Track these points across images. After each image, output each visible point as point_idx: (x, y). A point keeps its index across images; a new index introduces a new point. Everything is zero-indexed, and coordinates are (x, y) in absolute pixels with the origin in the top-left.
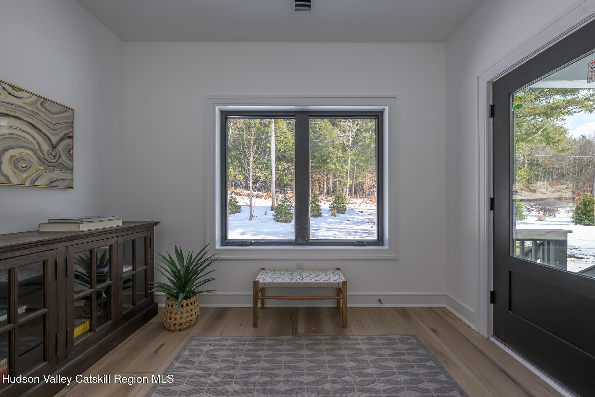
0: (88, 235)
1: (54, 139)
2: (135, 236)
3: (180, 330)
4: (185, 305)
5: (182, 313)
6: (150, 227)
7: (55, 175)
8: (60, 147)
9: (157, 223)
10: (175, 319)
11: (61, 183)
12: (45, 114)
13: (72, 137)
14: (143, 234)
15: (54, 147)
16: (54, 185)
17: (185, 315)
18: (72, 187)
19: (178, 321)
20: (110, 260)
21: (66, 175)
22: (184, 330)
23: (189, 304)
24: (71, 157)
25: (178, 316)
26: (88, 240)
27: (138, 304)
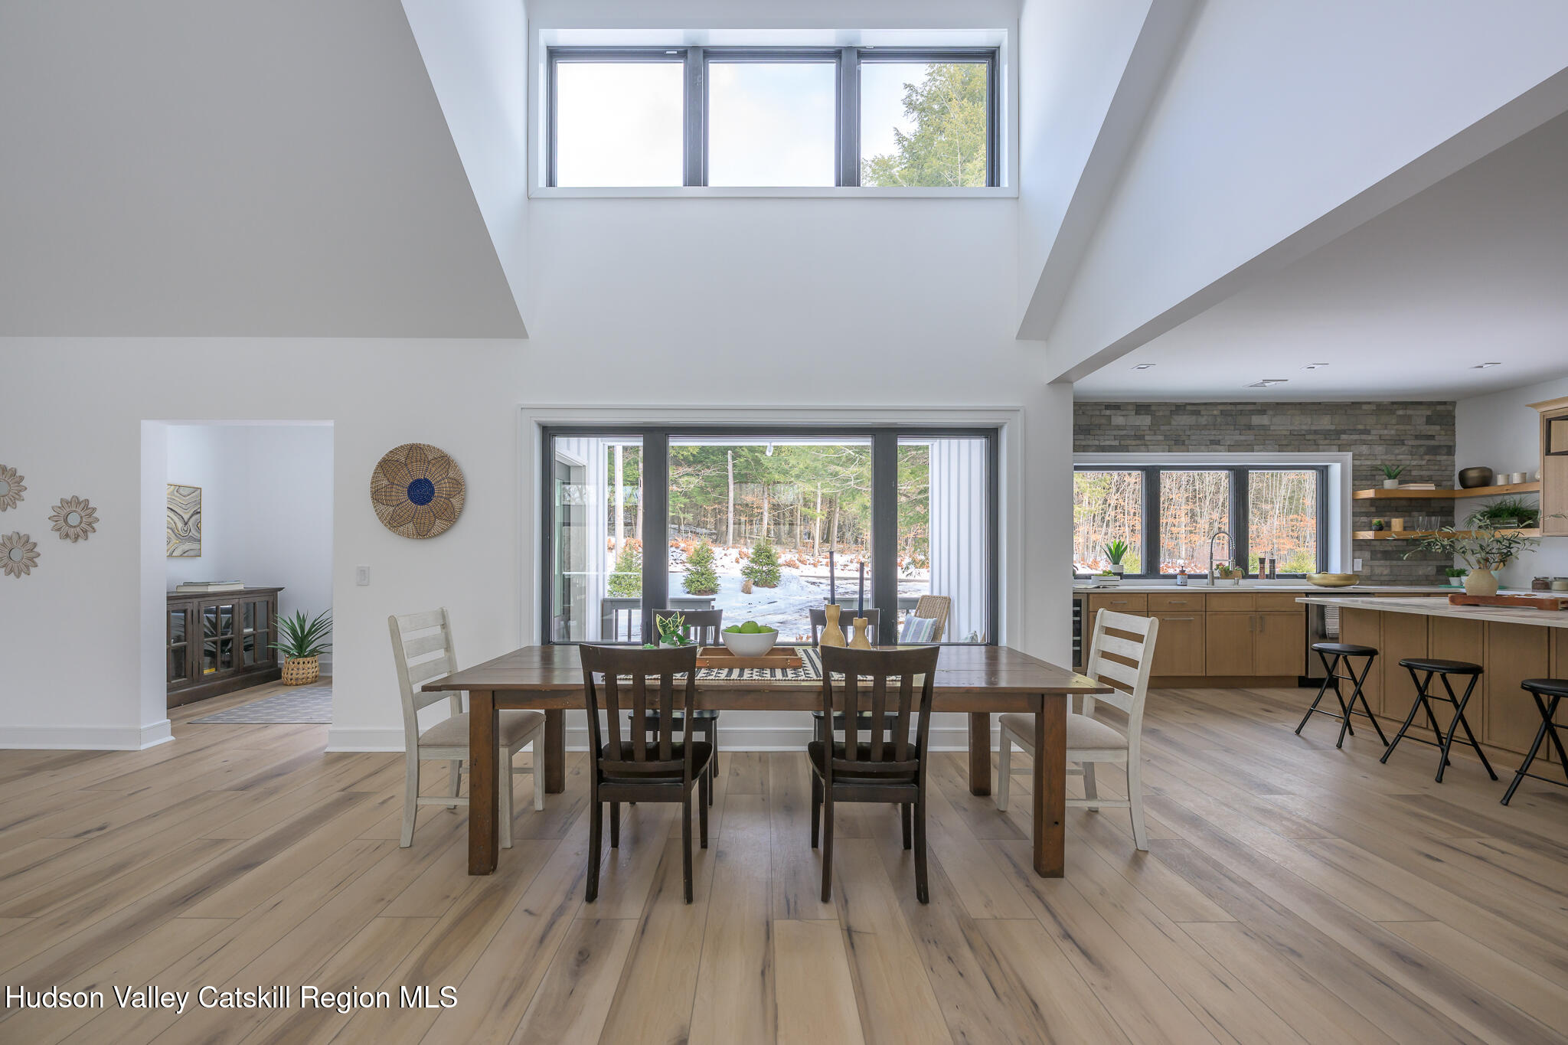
0: (215, 594)
1: (186, 517)
2: (257, 600)
3: (297, 685)
4: (301, 663)
5: (298, 669)
6: (274, 592)
7: (187, 546)
8: (190, 523)
9: (281, 589)
10: (292, 674)
11: (192, 553)
12: (179, 498)
13: (200, 512)
14: (266, 598)
15: (186, 524)
16: (186, 554)
17: (301, 672)
18: (200, 556)
19: (294, 676)
20: (232, 623)
21: (195, 546)
22: (300, 685)
23: (306, 662)
24: (199, 530)
25: (294, 672)
26: (213, 598)
27: (259, 662)
